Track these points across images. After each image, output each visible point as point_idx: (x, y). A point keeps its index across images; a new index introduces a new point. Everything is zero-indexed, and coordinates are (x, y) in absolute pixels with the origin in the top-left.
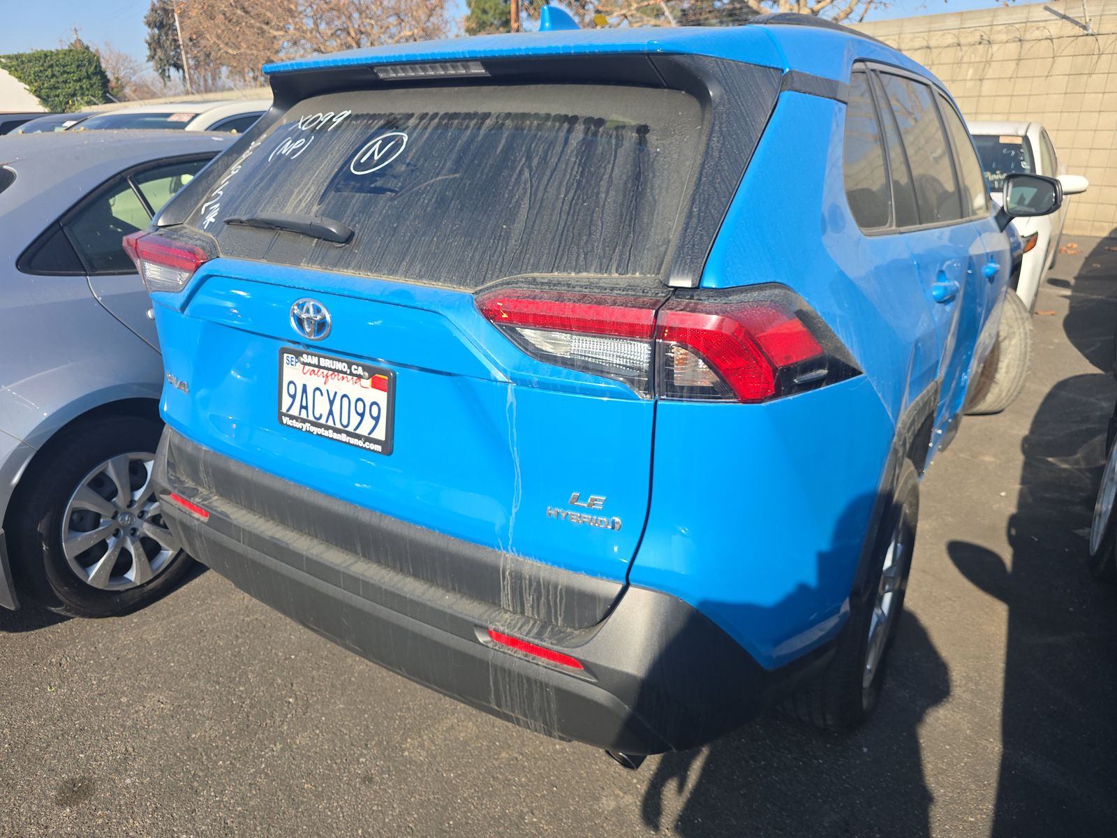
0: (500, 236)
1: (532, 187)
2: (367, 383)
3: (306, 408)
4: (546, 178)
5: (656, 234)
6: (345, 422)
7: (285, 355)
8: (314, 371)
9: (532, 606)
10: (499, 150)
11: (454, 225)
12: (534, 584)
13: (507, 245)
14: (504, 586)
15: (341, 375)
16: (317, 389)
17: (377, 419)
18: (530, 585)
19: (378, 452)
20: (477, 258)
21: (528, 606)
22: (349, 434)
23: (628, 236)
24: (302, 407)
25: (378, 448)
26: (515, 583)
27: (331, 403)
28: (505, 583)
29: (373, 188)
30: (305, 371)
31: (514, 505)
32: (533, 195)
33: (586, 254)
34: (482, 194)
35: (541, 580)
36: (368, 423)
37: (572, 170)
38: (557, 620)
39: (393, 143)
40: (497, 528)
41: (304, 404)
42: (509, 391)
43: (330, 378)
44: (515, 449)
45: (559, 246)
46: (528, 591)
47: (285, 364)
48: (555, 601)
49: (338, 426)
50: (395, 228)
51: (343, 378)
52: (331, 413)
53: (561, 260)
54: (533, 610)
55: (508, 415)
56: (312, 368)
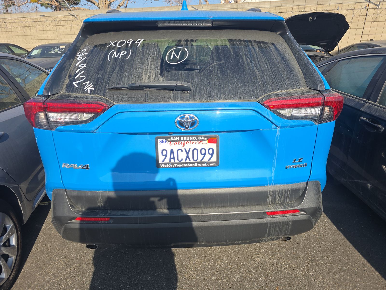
0: (254, 81)
1: (254, 64)
2: (206, 142)
3: (174, 158)
4: (257, 61)
5: (299, 76)
6: (195, 159)
7: (159, 140)
8: (176, 143)
9: (279, 200)
10: (232, 52)
11: (234, 80)
12: (281, 192)
13: (259, 84)
14: (269, 196)
15: (192, 142)
16: (179, 149)
17: (212, 154)
18: (279, 193)
19: (214, 166)
20: (251, 89)
21: (277, 200)
22: (198, 163)
23: (293, 78)
24: (171, 158)
25: (214, 164)
26: (273, 194)
27: (188, 153)
28: (270, 195)
29: (185, 69)
30: (171, 144)
31: (273, 169)
32: (256, 67)
33: (286, 84)
34: (238, 68)
35: (283, 190)
36: (208, 156)
37: (263, 58)
38: (287, 200)
39: (181, 51)
40: (268, 178)
41: (172, 157)
42: (278, 131)
43: (186, 144)
44: (277, 150)
45: (276, 82)
46: (278, 195)
47: (159, 143)
48: (287, 195)
49: (192, 161)
50: (209, 83)
51: (193, 143)
52: (188, 157)
53: (279, 86)
54: (279, 201)
55: (276, 139)
56: (175, 142)
